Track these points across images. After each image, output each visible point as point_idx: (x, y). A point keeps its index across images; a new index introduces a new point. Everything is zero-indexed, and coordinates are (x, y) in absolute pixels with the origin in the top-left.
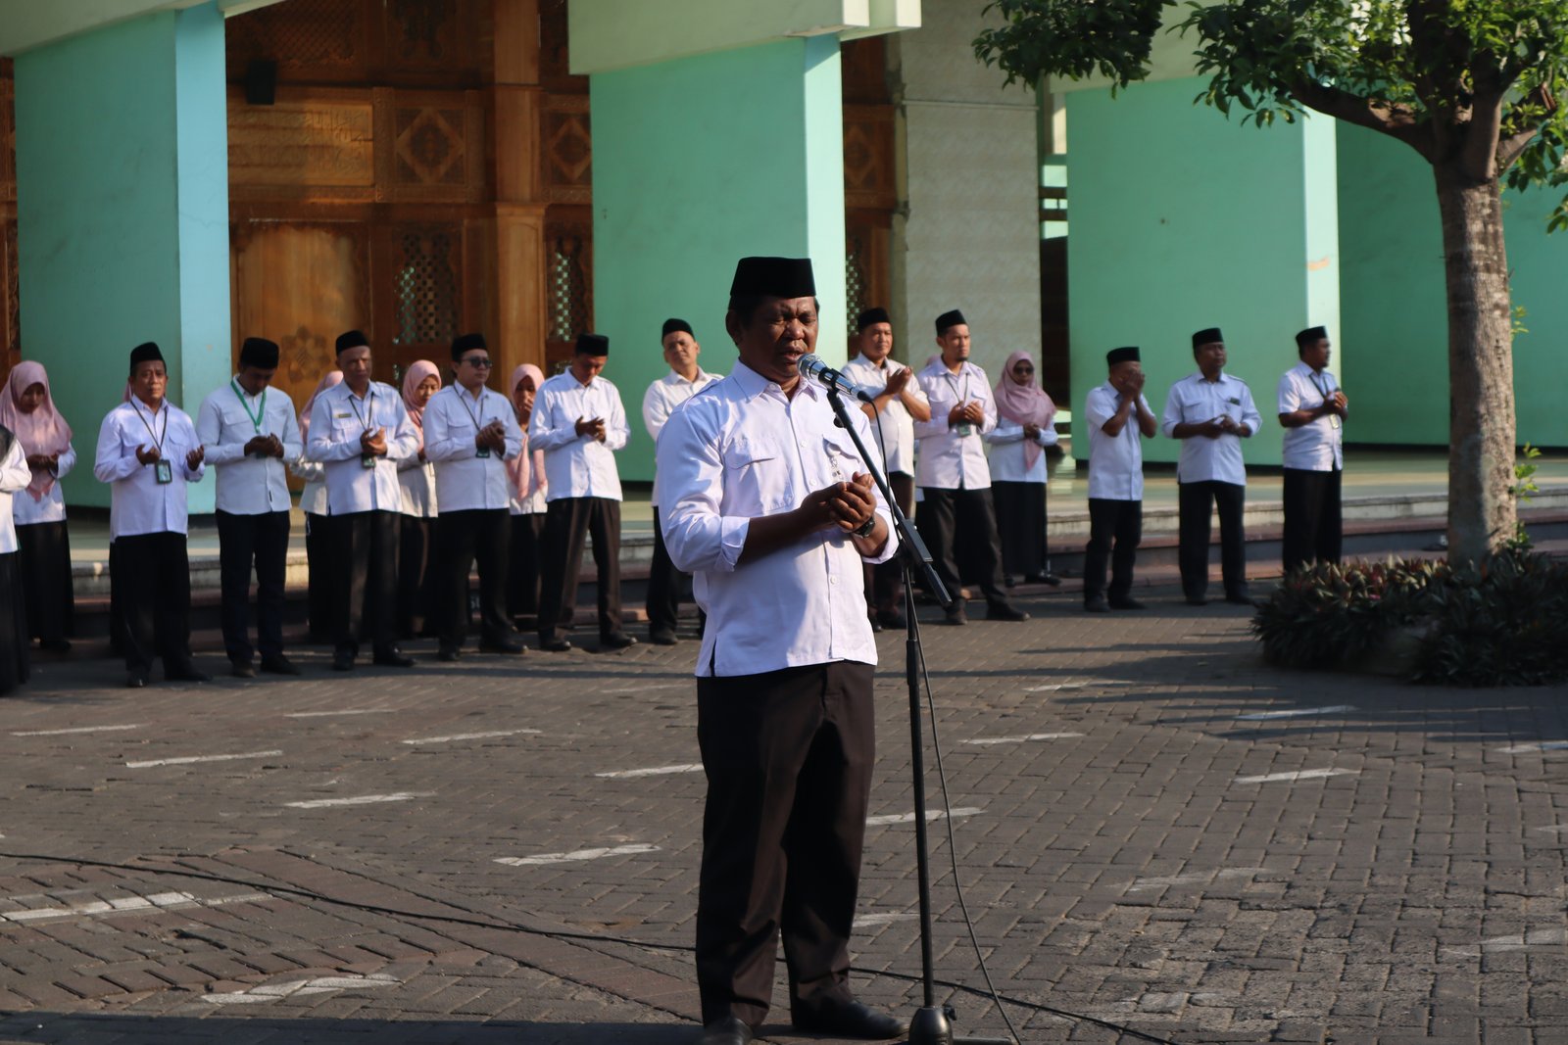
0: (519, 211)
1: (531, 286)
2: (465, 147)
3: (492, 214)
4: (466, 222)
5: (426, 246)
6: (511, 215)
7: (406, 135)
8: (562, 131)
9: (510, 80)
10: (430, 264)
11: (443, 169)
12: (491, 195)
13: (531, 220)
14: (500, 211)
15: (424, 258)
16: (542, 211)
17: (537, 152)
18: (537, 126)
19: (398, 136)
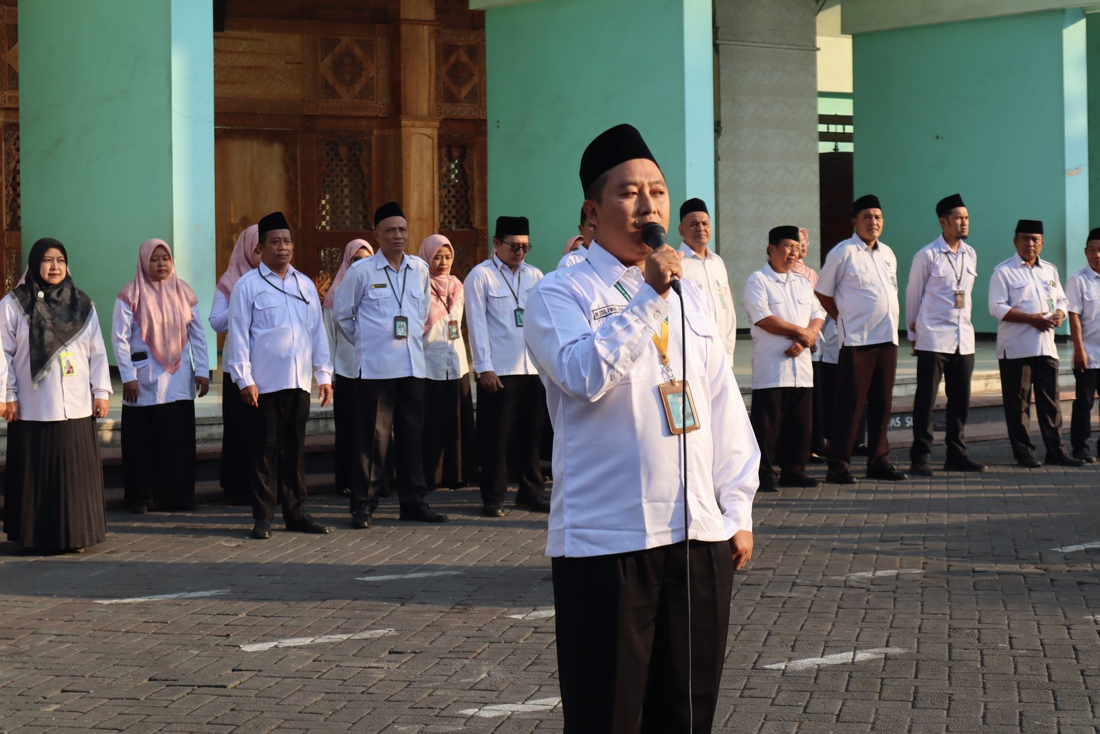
0: (418, 123)
1: (428, 186)
2: (376, 72)
3: (398, 126)
4: (375, 131)
5: (343, 151)
6: (413, 126)
7: (328, 59)
8: (453, 59)
9: (413, 16)
10: (346, 165)
11: (358, 88)
12: (396, 111)
13: (428, 131)
14: (404, 123)
15: (341, 160)
16: (437, 124)
17: (433, 75)
18: (433, 55)
19: (322, 60)
